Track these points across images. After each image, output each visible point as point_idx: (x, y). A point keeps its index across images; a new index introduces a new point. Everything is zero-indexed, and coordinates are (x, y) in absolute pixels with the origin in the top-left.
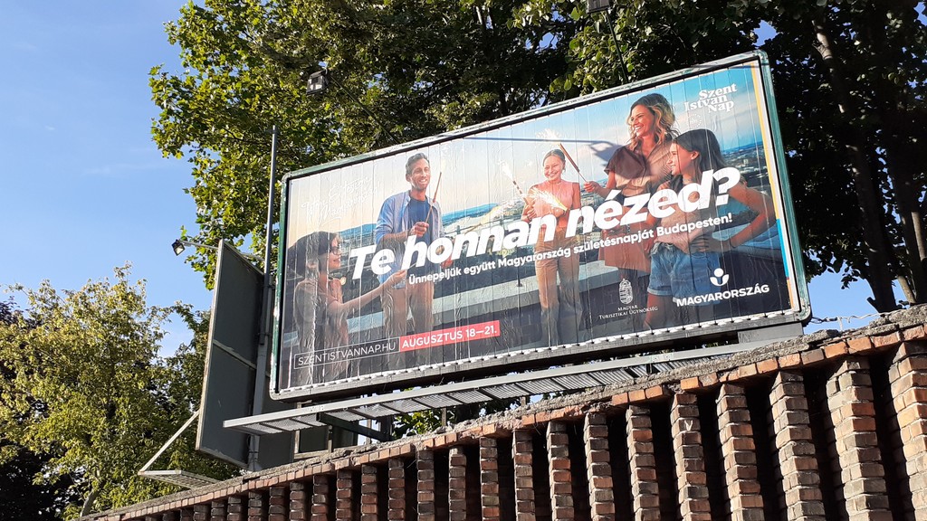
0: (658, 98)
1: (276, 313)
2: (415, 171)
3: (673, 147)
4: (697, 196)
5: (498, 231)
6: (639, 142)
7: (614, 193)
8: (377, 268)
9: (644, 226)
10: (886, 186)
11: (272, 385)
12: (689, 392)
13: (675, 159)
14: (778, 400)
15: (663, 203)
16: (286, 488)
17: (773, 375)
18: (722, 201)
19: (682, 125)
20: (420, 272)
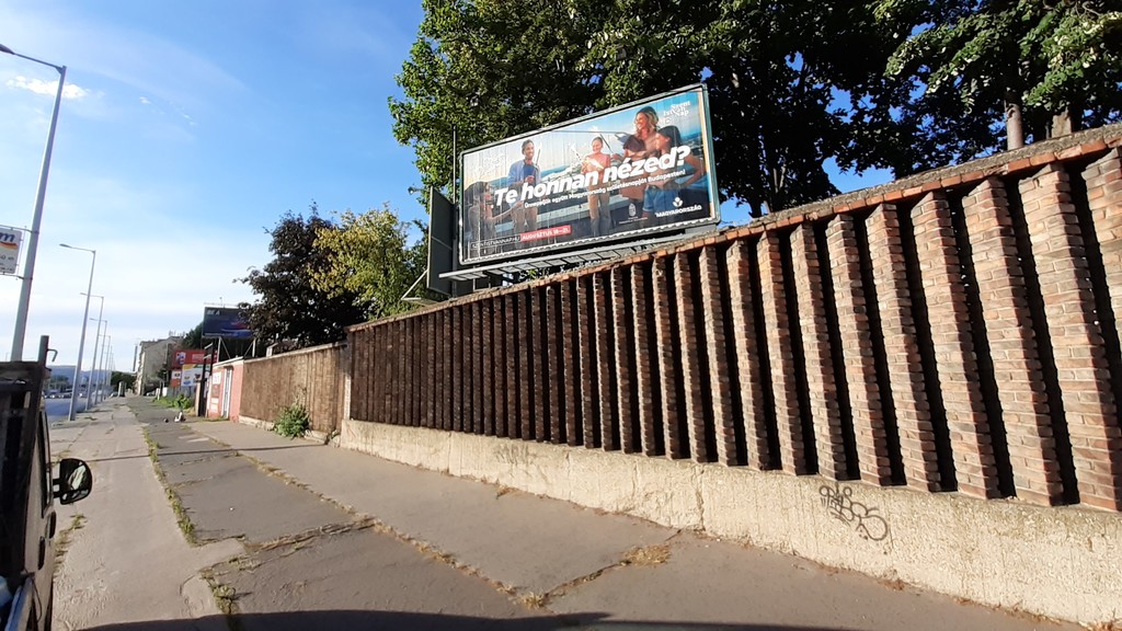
0: (650, 109)
1: (461, 223)
2: (526, 148)
3: (657, 135)
4: (668, 161)
5: (569, 180)
6: (640, 132)
7: (628, 159)
8: (508, 200)
9: (642, 176)
10: (762, 156)
11: (461, 258)
12: (661, 257)
13: (658, 141)
14: (703, 261)
15: (650, 164)
16: (470, 305)
17: (701, 248)
18: (681, 163)
19: (662, 123)
20: (530, 201)
